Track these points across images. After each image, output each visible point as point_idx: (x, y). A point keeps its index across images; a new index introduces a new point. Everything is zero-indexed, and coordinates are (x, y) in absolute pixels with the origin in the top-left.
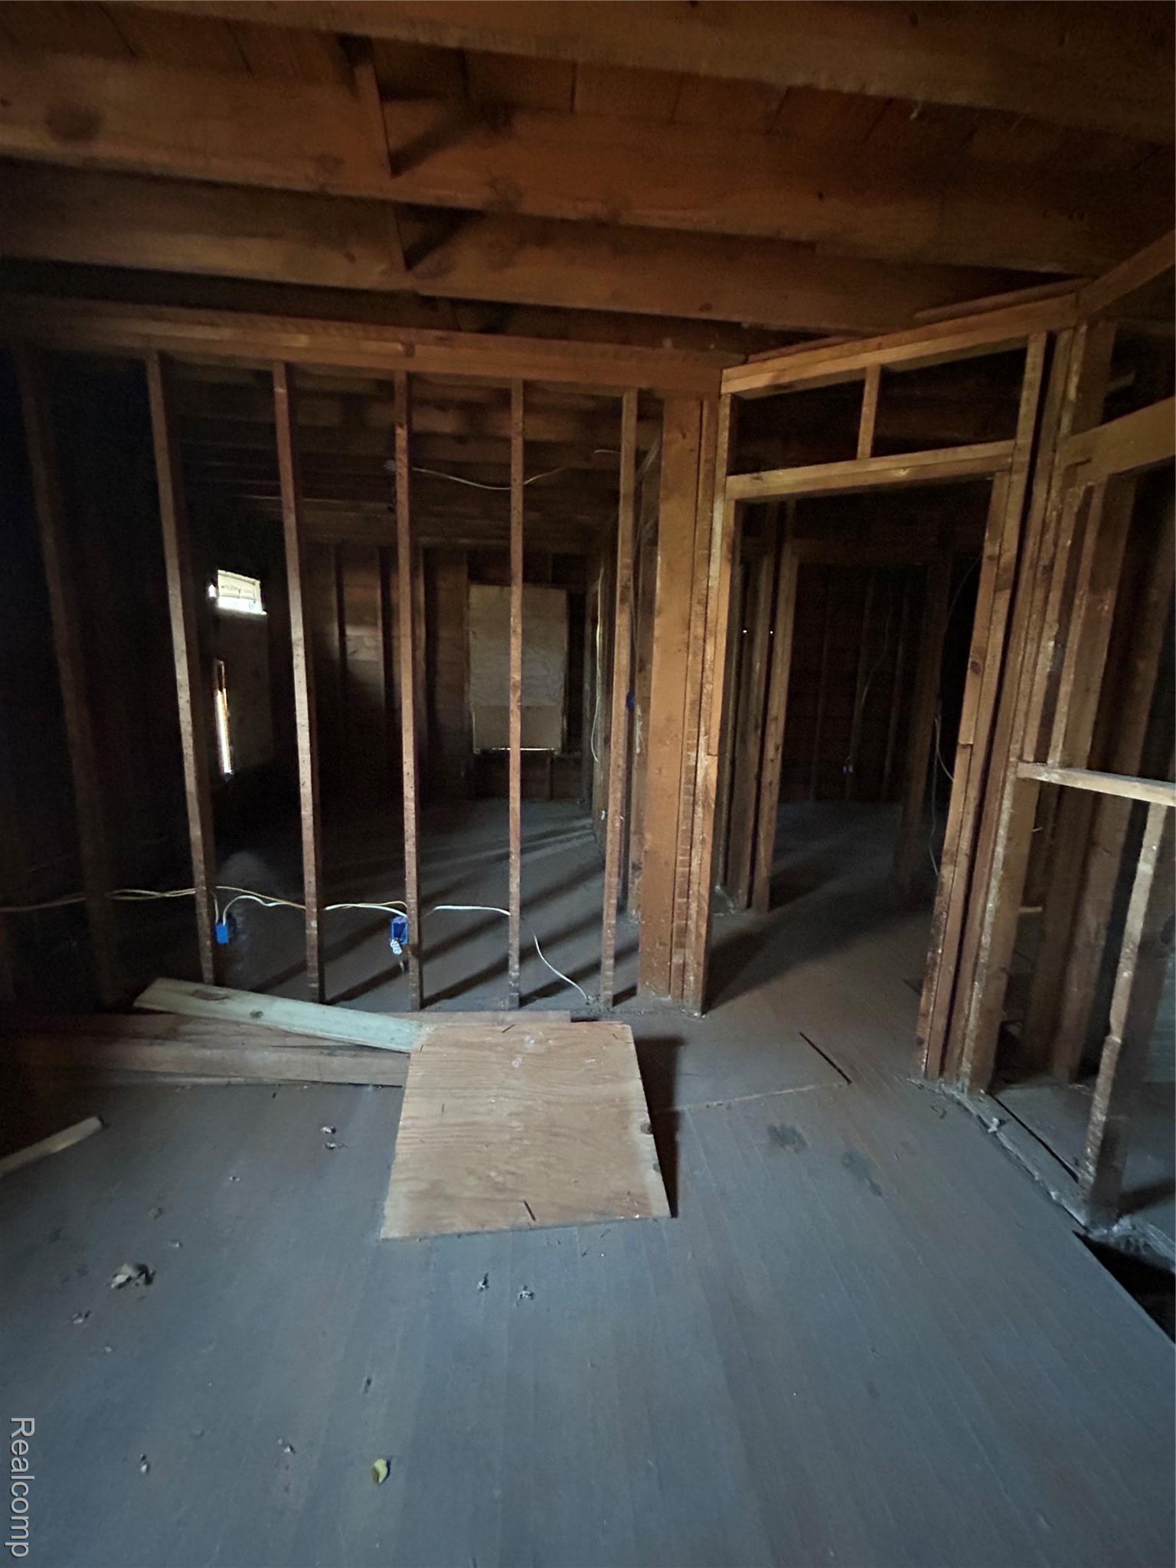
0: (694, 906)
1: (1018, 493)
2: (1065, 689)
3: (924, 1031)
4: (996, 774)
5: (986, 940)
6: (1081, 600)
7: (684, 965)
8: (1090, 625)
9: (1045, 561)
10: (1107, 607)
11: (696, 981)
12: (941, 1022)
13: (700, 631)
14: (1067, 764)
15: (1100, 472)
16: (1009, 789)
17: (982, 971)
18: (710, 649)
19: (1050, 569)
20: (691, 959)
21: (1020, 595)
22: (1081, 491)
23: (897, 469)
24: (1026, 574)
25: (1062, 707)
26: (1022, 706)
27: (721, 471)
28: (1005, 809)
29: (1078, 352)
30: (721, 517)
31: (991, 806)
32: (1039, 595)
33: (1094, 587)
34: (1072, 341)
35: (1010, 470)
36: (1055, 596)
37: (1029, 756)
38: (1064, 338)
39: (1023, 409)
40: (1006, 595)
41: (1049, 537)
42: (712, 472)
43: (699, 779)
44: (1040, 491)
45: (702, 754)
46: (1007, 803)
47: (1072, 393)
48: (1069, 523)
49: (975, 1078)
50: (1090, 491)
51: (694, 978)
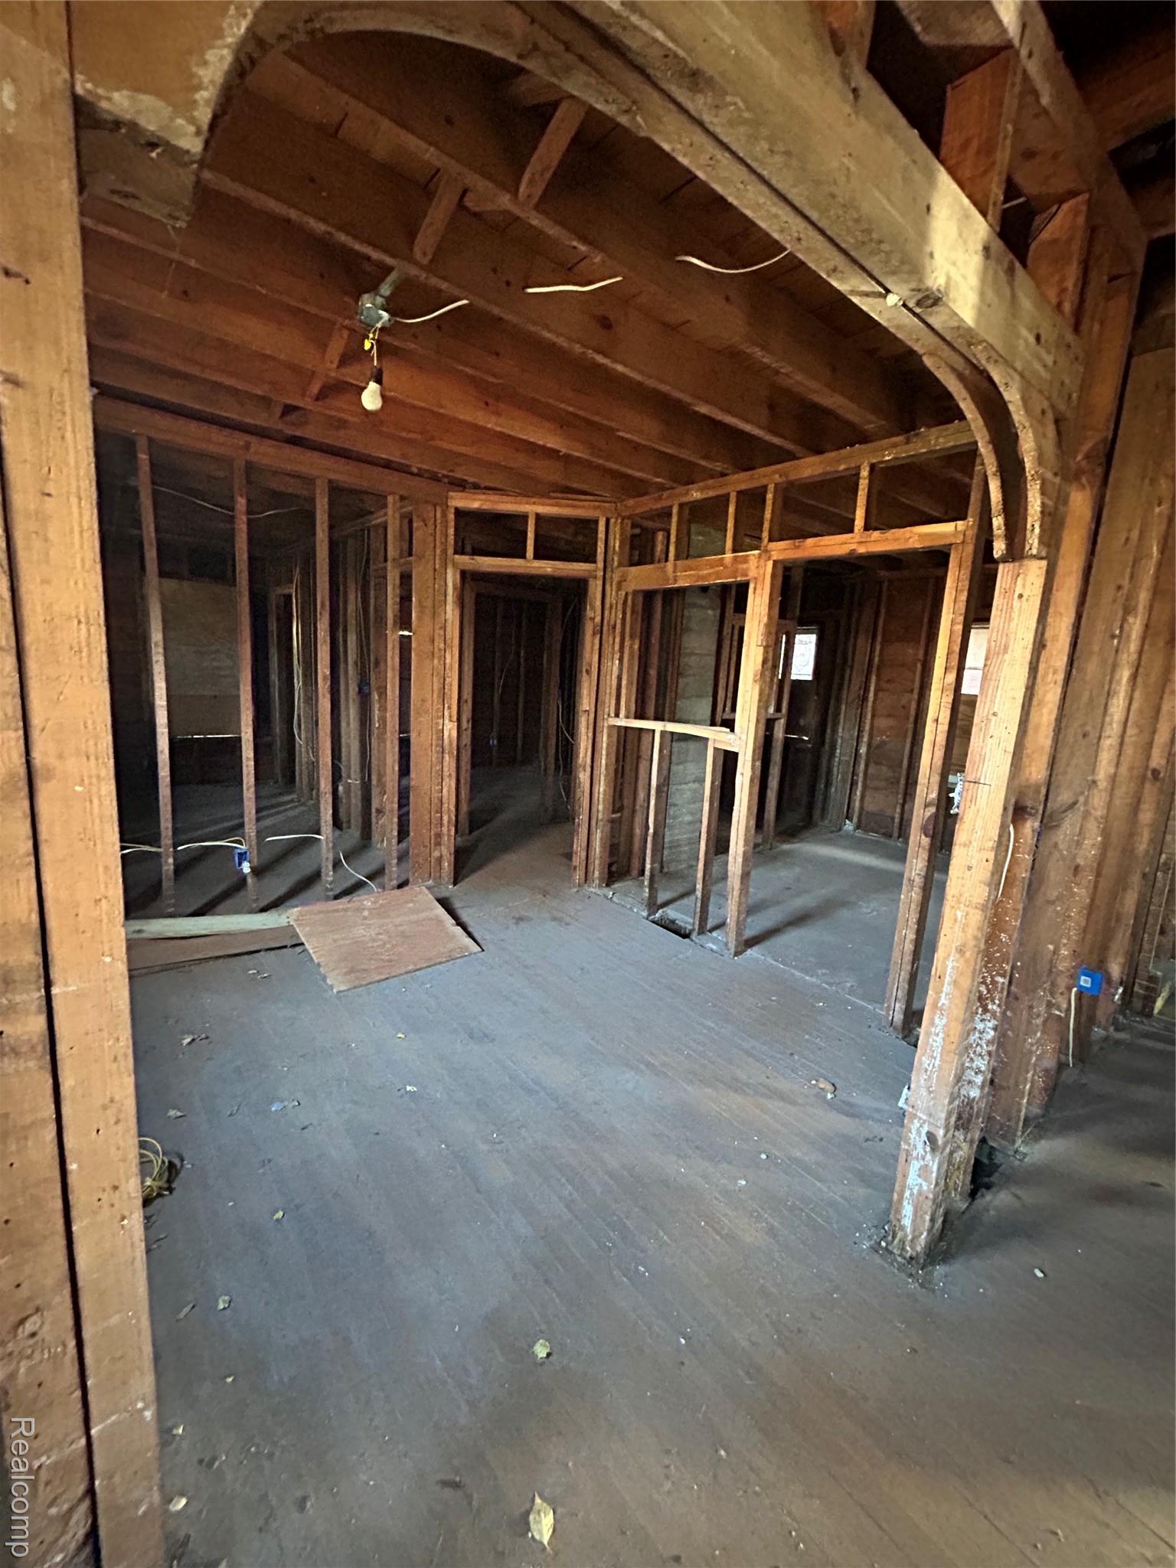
0: (445, 818)
1: (600, 589)
2: (624, 682)
3: (576, 861)
4: (599, 723)
5: (601, 807)
6: (627, 643)
7: (441, 856)
8: (631, 655)
9: (612, 622)
10: (636, 647)
11: (449, 865)
12: (584, 854)
13: (442, 645)
14: (627, 717)
15: (631, 586)
16: (605, 731)
17: (601, 824)
18: (448, 656)
19: (614, 627)
20: (445, 852)
21: (604, 637)
22: (624, 593)
23: (547, 567)
24: (605, 628)
25: (624, 691)
26: (608, 691)
27: (451, 551)
28: (604, 740)
29: (618, 528)
30: (452, 578)
31: (598, 739)
32: (611, 639)
33: (632, 637)
34: (615, 523)
35: (595, 577)
36: (618, 640)
37: (613, 715)
38: (612, 521)
39: (599, 550)
40: (598, 636)
41: (613, 611)
42: (445, 551)
43: (446, 736)
44: (608, 587)
45: (447, 721)
46: (605, 738)
47: (617, 548)
48: (620, 607)
49: (601, 879)
50: (627, 594)
51: (447, 865)
